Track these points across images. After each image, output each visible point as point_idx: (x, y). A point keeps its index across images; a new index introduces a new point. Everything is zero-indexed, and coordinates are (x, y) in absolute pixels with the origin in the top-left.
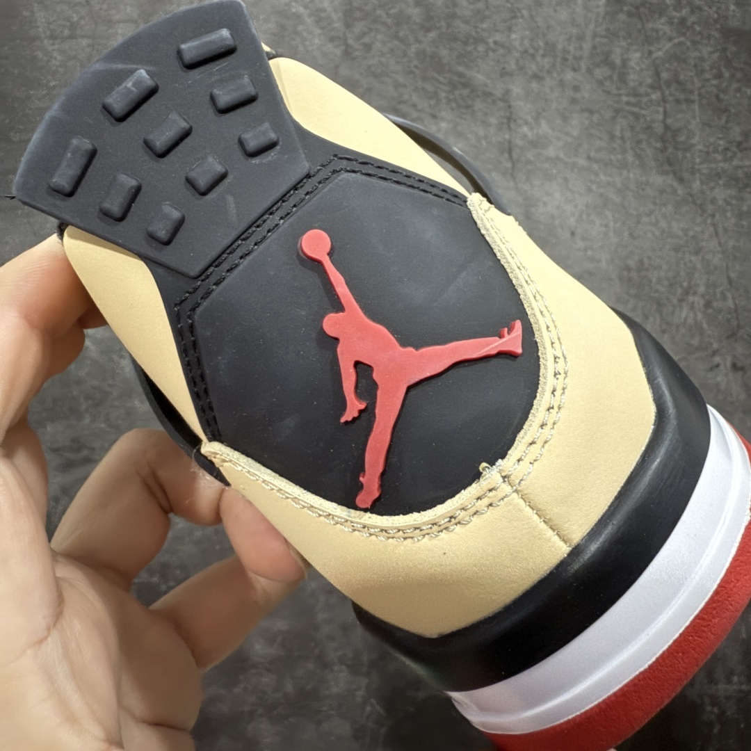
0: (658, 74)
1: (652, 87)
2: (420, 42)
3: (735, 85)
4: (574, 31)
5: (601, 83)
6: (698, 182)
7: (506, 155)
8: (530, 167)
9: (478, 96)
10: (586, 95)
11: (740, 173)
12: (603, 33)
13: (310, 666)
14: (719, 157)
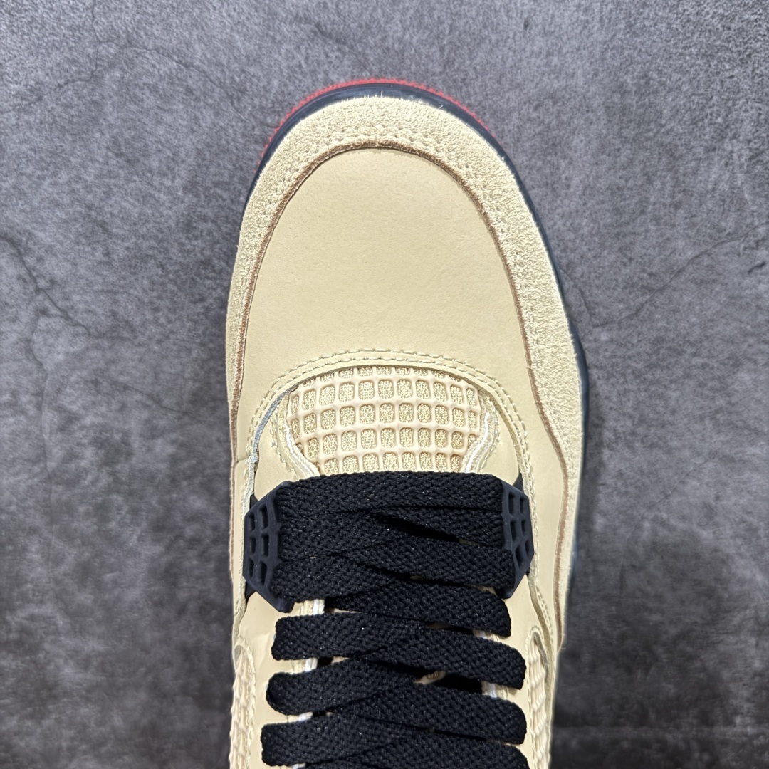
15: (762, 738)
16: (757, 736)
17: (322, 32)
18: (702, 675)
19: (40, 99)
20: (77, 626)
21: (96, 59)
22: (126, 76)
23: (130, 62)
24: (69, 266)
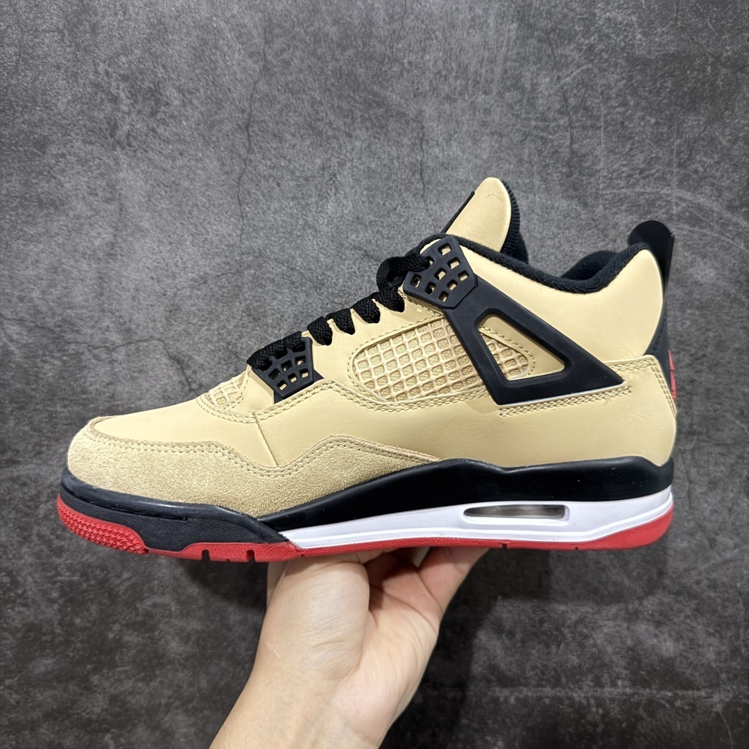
0: (566, 100)
1: (560, 112)
2: (338, 61)
3: (640, 114)
4: (486, 54)
5: (511, 107)
6: (601, 207)
7: (418, 176)
8: (440, 188)
9: (392, 116)
10: (497, 118)
11: (642, 200)
12: (514, 57)
13: (223, 664)
14: (622, 183)
15: (636, 696)
16: (633, 695)
17: (368, 255)
18: (594, 650)
19: (205, 282)
20: (184, 611)
21: (240, 263)
22: (257, 273)
23: (260, 266)
24: (212, 377)
